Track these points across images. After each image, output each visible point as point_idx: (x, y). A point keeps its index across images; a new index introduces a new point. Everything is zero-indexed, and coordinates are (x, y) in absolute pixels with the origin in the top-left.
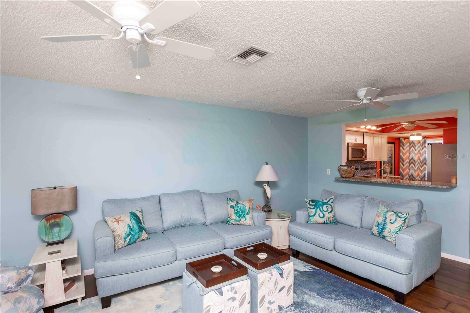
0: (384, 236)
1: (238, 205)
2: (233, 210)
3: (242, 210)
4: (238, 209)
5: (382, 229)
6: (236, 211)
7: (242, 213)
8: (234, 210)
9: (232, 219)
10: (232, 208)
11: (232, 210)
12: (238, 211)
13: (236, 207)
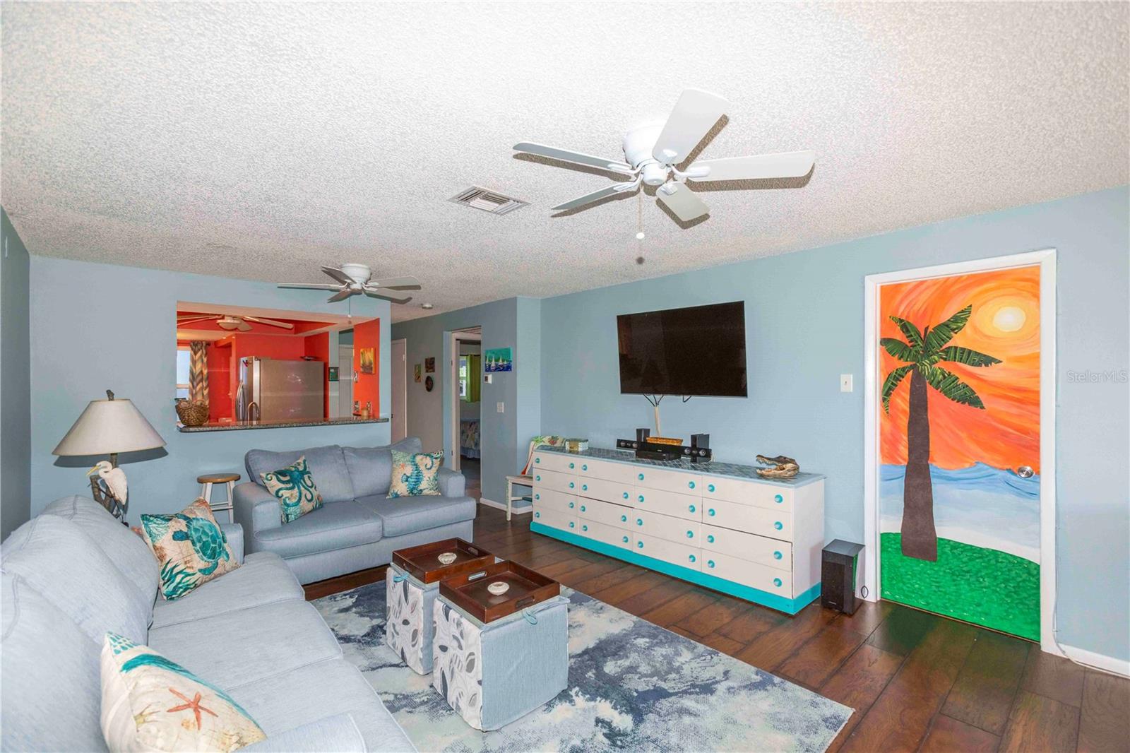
0: (421, 490)
1: (194, 523)
2: (189, 543)
3: (210, 534)
4: (200, 537)
5: (415, 482)
6: (198, 545)
7: (214, 542)
8: (194, 543)
9: (194, 574)
10: (181, 539)
11: (187, 546)
12: (204, 543)
13: (193, 533)
